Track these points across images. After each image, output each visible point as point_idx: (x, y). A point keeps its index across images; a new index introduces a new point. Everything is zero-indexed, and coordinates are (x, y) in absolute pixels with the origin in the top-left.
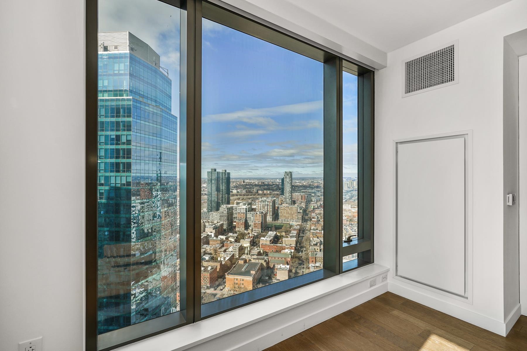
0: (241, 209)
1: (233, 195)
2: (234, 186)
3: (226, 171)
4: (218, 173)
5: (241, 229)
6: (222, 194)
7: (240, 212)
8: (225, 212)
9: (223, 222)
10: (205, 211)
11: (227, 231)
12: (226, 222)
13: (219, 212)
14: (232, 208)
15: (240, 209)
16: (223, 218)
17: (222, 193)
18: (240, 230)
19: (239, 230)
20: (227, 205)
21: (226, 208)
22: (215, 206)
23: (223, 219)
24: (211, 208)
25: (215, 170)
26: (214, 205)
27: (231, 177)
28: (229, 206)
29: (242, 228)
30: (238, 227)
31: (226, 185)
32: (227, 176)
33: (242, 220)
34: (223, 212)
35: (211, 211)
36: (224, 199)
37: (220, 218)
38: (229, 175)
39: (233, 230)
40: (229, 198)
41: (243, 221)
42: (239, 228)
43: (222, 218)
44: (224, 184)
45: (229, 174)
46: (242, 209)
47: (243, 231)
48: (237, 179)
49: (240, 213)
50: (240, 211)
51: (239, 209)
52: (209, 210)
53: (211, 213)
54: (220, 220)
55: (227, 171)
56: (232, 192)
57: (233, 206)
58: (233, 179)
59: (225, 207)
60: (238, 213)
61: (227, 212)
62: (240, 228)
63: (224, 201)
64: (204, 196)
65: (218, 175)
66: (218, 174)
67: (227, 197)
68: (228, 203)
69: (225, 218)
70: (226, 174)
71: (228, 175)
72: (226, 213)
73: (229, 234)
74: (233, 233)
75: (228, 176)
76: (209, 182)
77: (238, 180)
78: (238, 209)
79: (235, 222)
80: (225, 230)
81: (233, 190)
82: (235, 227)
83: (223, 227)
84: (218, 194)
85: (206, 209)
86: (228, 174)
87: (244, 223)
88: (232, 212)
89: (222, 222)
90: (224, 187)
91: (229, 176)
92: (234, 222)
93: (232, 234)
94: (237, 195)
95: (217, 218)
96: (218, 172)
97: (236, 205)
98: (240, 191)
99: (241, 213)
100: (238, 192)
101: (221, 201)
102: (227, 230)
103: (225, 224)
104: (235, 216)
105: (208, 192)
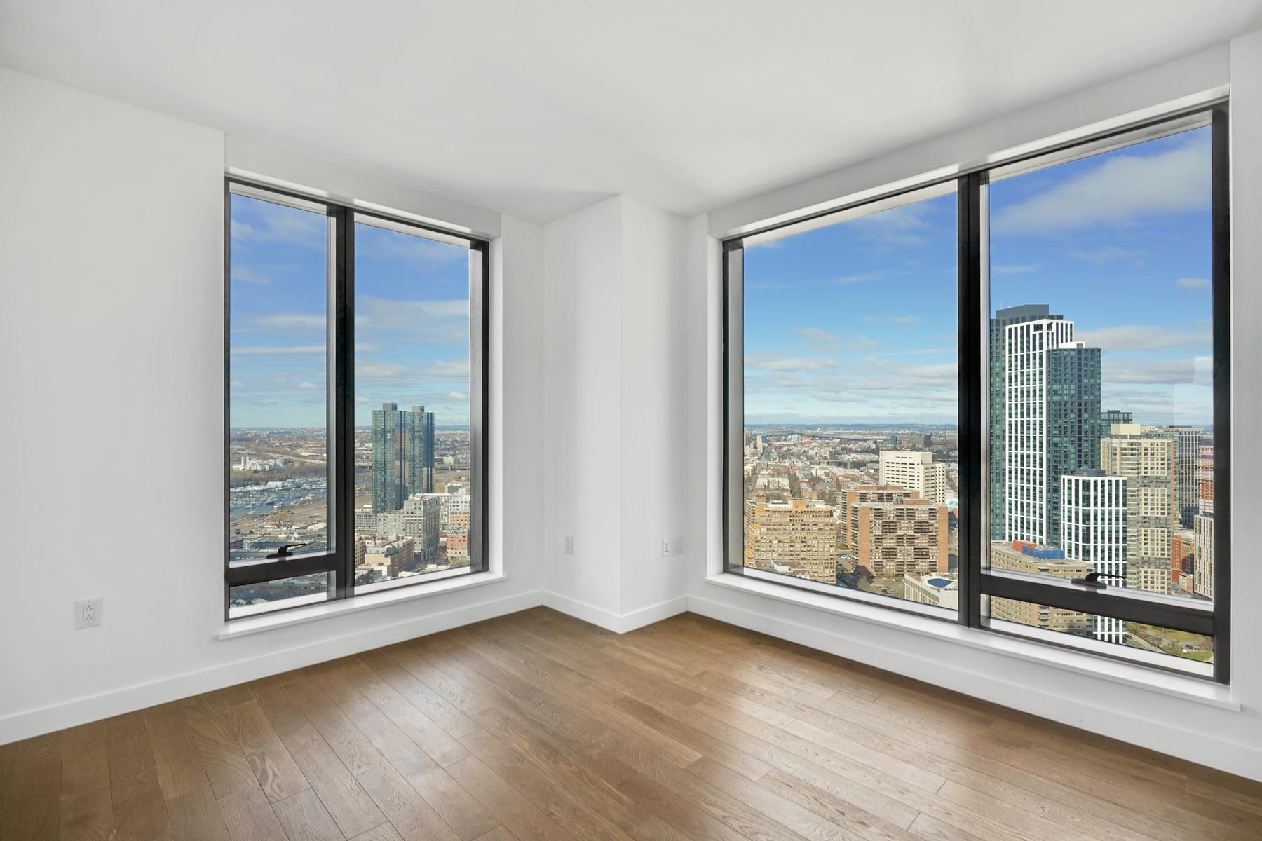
0: (460, 504)
1: (445, 469)
2: (448, 447)
3: (422, 409)
4: (401, 414)
5: (460, 553)
6: (413, 468)
7: (458, 509)
8: (419, 513)
9: (414, 536)
10: (368, 510)
11: (422, 558)
12: (420, 536)
13: (403, 513)
14: (437, 501)
15: (456, 504)
16: (414, 526)
17: (412, 466)
18: (458, 555)
19: (454, 555)
20: (425, 494)
21: (422, 502)
22: (394, 497)
23: (414, 530)
24: (384, 502)
25: (394, 407)
26: (391, 494)
27: (436, 424)
28: (430, 496)
29: (463, 549)
30: (452, 549)
31: (422, 445)
32: (425, 422)
33: (461, 531)
34: (412, 513)
35: (383, 509)
36: (417, 479)
37: (406, 527)
38: (431, 418)
39: (439, 556)
40: (430, 477)
41: (463, 532)
42: (454, 551)
43: (410, 526)
44: (417, 441)
45: (431, 416)
46: (462, 502)
47: (465, 557)
49: (456, 513)
50: (456, 507)
51: (454, 502)
52: (379, 507)
53: (382, 515)
54: (406, 533)
55: (426, 411)
56: (441, 460)
57: (439, 497)
58: (441, 429)
59: (419, 499)
60: (452, 513)
61: (424, 511)
62: (458, 551)
63: (417, 484)
65: (401, 420)
66: (401, 417)
67: (425, 473)
68: (430, 489)
69: (418, 527)
70: (422, 417)
71: (428, 418)
72: (422, 515)
73: (428, 566)
74: (439, 564)
75: (428, 420)
76: (379, 437)
77: (459, 432)
78: (452, 504)
79: (445, 536)
80: (417, 556)
81: (444, 458)
82: (444, 549)
83: (413, 549)
84: (401, 468)
85: (370, 506)
86: (428, 416)
87: (466, 537)
88: (438, 511)
89: (411, 538)
90: (417, 449)
91: (431, 421)
92: (443, 537)
93: (435, 566)
94: (453, 469)
95: (397, 527)
96: (401, 412)
97: (449, 495)
98: (462, 458)
99: (460, 513)
100: (456, 461)
101: (409, 483)
102: (424, 556)
103: (418, 542)
104: (446, 521)
105: (376, 462)
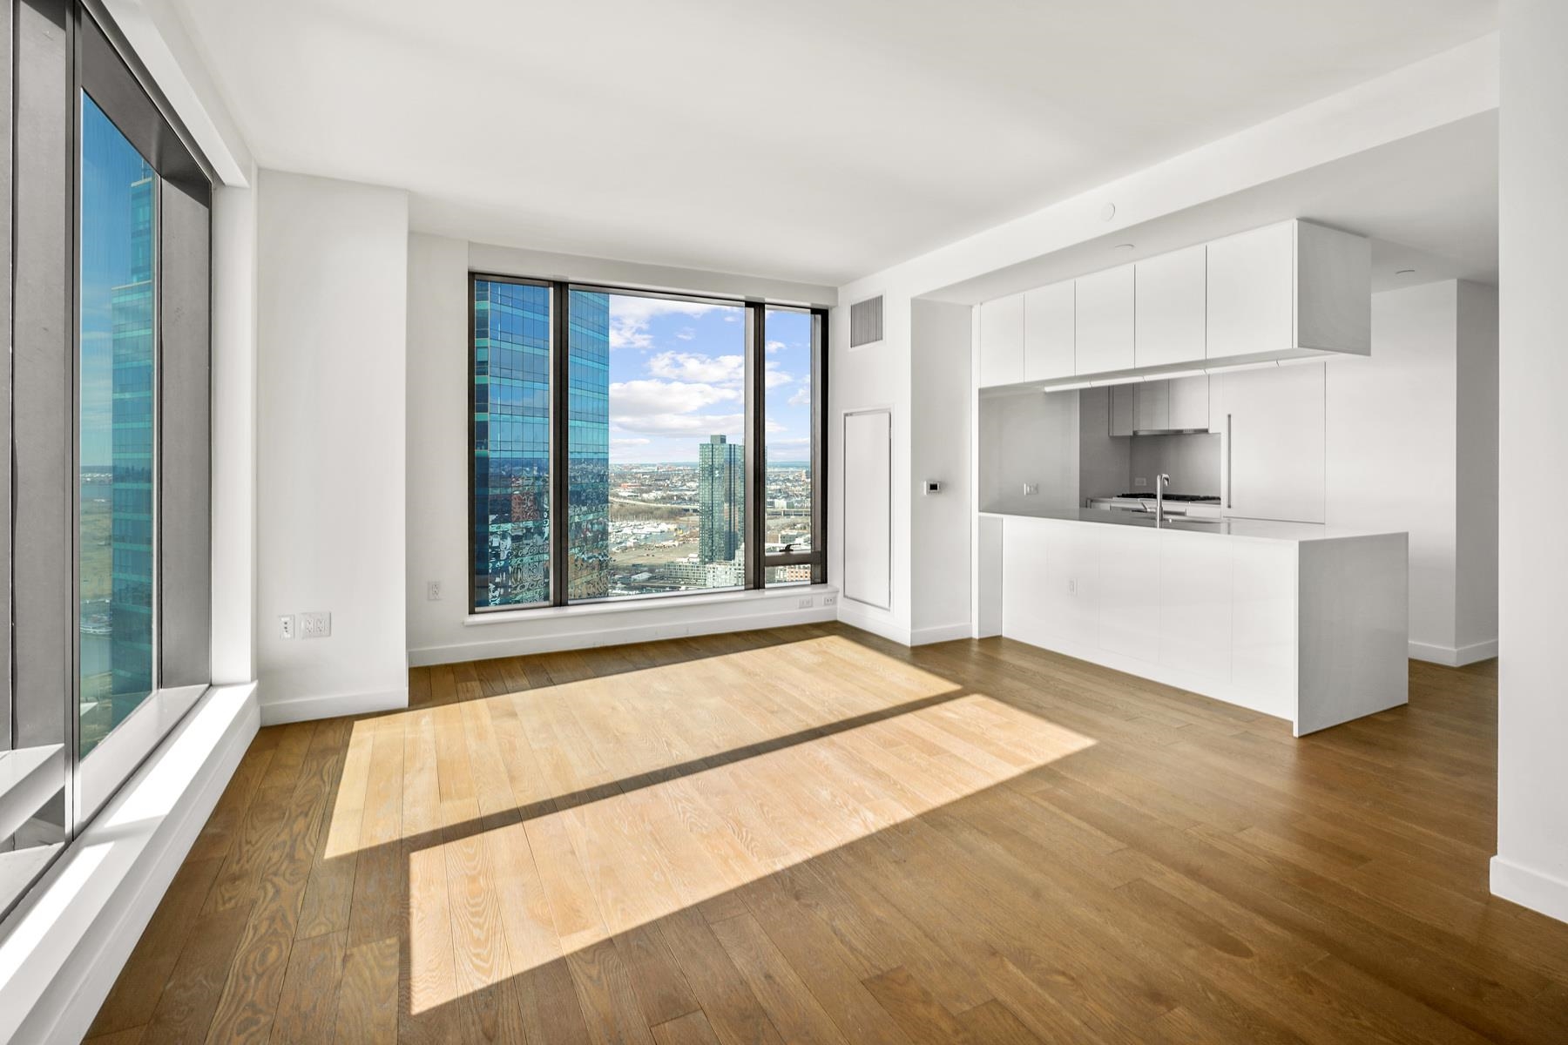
48: (788, 467)
64: (692, 515)
